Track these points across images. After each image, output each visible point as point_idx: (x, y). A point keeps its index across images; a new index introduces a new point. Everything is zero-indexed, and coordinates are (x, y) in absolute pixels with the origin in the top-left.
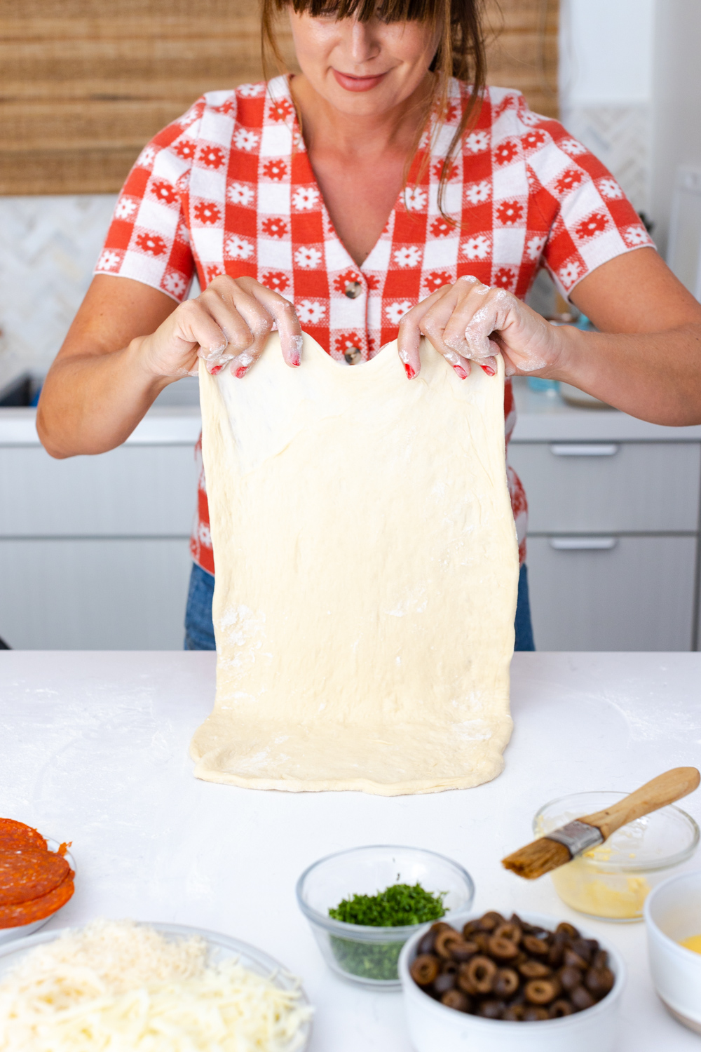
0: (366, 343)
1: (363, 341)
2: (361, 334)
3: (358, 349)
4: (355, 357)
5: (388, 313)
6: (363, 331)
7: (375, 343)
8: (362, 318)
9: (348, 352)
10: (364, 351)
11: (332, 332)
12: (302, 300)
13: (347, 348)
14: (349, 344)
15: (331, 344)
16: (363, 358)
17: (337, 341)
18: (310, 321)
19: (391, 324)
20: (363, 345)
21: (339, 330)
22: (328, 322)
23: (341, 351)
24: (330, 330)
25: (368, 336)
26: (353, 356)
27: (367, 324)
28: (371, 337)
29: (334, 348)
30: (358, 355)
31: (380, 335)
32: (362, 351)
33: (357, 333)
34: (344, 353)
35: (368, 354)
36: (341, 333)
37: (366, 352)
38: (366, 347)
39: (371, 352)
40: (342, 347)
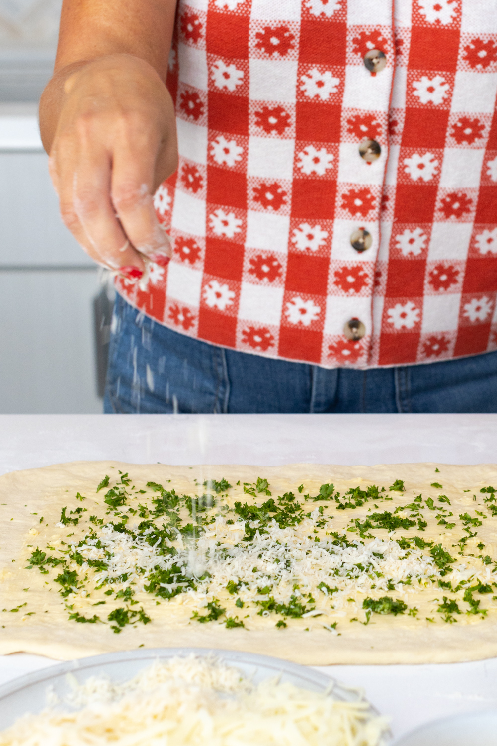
0: (392, 45)
1: (389, 42)
2: (386, 34)
3: (383, 54)
4: (378, 62)
5: (421, 8)
6: (389, 30)
7: (404, 46)
8: (388, 13)
9: (369, 55)
10: (390, 56)
11: (350, 29)
13: (368, 50)
14: (370, 45)
15: (348, 44)
16: (388, 64)
17: (355, 41)
18: (323, 14)
19: (425, 23)
20: (389, 47)
21: (359, 27)
22: (345, 15)
23: (359, 54)
24: (348, 27)
25: (395, 35)
26: (375, 61)
27: (394, 19)
28: (398, 37)
29: (352, 49)
30: (382, 61)
31: (410, 35)
32: (387, 56)
33: (382, 32)
34: (363, 56)
35: (395, 60)
36: (362, 31)
37: (393, 57)
38: (392, 51)
39: (398, 57)
40: (361, 48)
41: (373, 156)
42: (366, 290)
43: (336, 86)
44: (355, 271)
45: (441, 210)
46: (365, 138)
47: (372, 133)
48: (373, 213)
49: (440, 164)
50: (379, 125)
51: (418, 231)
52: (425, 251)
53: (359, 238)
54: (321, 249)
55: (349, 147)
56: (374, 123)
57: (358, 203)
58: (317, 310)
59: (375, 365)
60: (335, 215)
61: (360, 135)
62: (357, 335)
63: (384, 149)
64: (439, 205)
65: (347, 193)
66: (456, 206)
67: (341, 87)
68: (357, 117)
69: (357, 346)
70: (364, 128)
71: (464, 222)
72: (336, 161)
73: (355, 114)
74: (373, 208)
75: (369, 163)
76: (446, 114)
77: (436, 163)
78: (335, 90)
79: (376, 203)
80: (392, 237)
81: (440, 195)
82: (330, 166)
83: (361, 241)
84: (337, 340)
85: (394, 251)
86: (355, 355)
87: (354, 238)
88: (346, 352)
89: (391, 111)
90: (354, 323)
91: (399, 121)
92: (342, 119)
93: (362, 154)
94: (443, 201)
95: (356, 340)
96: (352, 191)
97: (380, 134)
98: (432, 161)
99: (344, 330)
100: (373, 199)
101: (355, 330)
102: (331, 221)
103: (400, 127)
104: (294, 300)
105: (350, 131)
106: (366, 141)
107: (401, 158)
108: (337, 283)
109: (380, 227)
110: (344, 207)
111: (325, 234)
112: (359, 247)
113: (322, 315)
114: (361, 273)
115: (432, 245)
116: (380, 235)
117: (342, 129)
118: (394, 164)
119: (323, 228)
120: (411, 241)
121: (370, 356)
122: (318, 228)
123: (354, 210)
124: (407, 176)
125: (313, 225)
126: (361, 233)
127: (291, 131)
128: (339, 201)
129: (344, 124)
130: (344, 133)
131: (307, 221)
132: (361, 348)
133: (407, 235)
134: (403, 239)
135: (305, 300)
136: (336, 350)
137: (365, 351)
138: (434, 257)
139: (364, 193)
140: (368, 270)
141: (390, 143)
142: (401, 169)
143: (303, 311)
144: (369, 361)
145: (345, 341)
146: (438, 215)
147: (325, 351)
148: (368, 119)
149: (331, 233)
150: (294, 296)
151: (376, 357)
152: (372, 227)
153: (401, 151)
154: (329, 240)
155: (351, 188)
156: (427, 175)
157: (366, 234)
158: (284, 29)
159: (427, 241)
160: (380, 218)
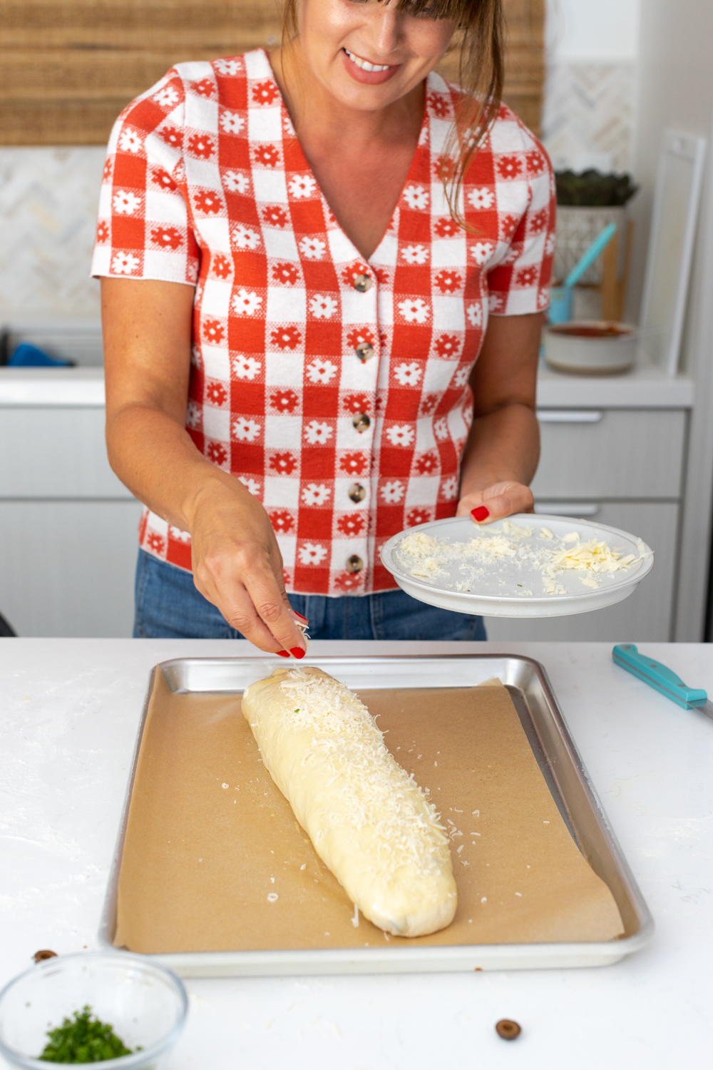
0: (378, 339)
1: (376, 336)
2: (373, 330)
3: (371, 346)
4: (367, 353)
5: (400, 310)
6: (375, 327)
7: (388, 339)
8: (373, 313)
9: (360, 347)
10: (376, 347)
11: (344, 328)
12: (314, 294)
13: (359, 343)
14: (360, 339)
15: (343, 339)
16: (375, 354)
17: (349, 336)
18: (323, 316)
19: (405, 321)
20: (375, 340)
21: (352, 325)
22: (340, 317)
23: (352, 347)
24: (343, 325)
25: (380, 331)
26: (365, 352)
27: (378, 318)
28: (383, 333)
29: (346, 343)
30: (370, 351)
31: (392, 331)
32: (375, 347)
33: (370, 329)
34: (355, 348)
35: (381, 350)
36: (354, 328)
37: (379, 348)
38: (378, 343)
39: (383, 348)
40: (354, 342)
41: (364, 427)
42: (363, 532)
43: (335, 373)
44: (354, 518)
45: (416, 468)
46: (358, 413)
47: (363, 408)
48: (366, 471)
49: (415, 433)
50: (368, 402)
51: (398, 483)
52: (403, 499)
53: (355, 492)
54: (326, 503)
55: (345, 421)
56: (365, 400)
57: (353, 464)
58: (325, 551)
59: (370, 592)
60: (335, 475)
61: (353, 410)
62: (357, 568)
63: (372, 420)
64: (414, 464)
65: (344, 457)
66: (428, 464)
67: (338, 373)
68: (352, 397)
69: (357, 577)
70: (357, 405)
71: (434, 476)
72: (334, 432)
73: (350, 394)
74: (365, 467)
75: (361, 432)
76: (419, 393)
77: (412, 433)
78: (334, 376)
79: (367, 463)
80: (379, 489)
81: (416, 457)
82: (330, 436)
83: (357, 493)
84: (341, 573)
85: (380, 500)
86: (356, 584)
87: (352, 492)
88: (348, 583)
89: (378, 391)
90: (354, 559)
91: (383, 399)
92: (339, 398)
93: (355, 425)
94: (418, 461)
95: (356, 572)
96: (348, 456)
97: (369, 409)
98: (409, 431)
99: (347, 565)
100: (365, 460)
101: (355, 564)
102: (332, 480)
103: (384, 404)
104: (305, 545)
105: (345, 408)
106: (358, 415)
107: (385, 428)
108: (340, 529)
109: (371, 481)
110: (342, 468)
111: (328, 491)
112: (355, 499)
113: (329, 556)
114: (359, 519)
115: (408, 494)
116: (371, 488)
117: (339, 407)
118: (380, 432)
119: (327, 486)
120: (392, 491)
121: (367, 585)
122: (322, 486)
123: (350, 470)
124: (389, 442)
125: (318, 485)
126: (356, 487)
127: (299, 409)
128: (338, 464)
129: (341, 403)
130: (341, 410)
131: (314, 482)
132: (360, 578)
133: (389, 486)
134: (386, 489)
135: (314, 545)
136: (340, 582)
137: (363, 581)
138: (410, 504)
139: (357, 456)
140: (364, 516)
141: (377, 416)
142: (384, 437)
143: (313, 554)
144: (366, 589)
145: (348, 574)
146: (413, 471)
147: (332, 583)
148: (360, 398)
149: (333, 490)
150: (306, 542)
151: (371, 585)
152: (365, 482)
153: (385, 422)
154: (332, 496)
155: (347, 453)
156: (405, 442)
157: (360, 488)
158: (293, 329)
159: (405, 491)
160: (371, 475)
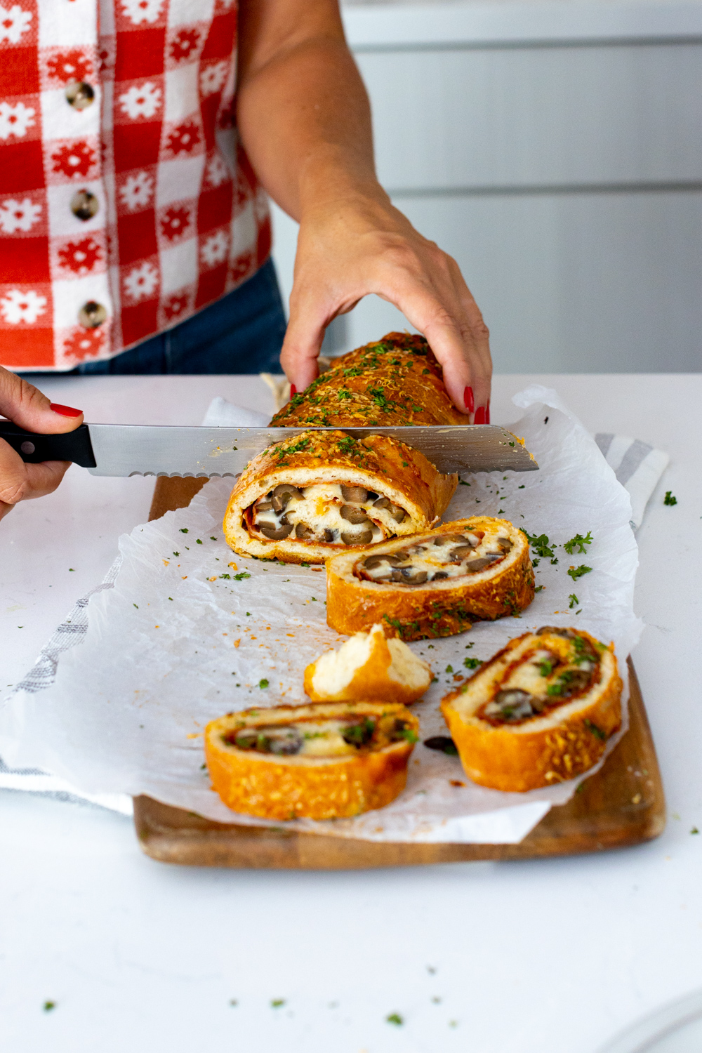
41: (85, 101)
42: (99, 265)
43: (29, 23)
44: (84, 245)
45: (168, 147)
46: (72, 80)
47: (80, 72)
48: (94, 170)
49: (163, 93)
50: (88, 62)
51: (142, 175)
52: (152, 198)
53: (81, 204)
54: (35, 227)
55: (52, 95)
56: (81, 60)
57: (74, 161)
58: (42, 301)
59: (120, 350)
60: (46, 182)
61: (65, 77)
62: (97, 320)
63: (97, 89)
64: (165, 142)
65: (58, 152)
66: (186, 139)
67: (34, 22)
68: (60, 57)
69: (97, 334)
70: (69, 69)
71: (196, 155)
72: (38, 116)
73: (56, 52)
74: (93, 163)
75: (80, 110)
76: (163, 31)
77: (158, 93)
78: (28, 28)
79: (95, 157)
80: (117, 191)
81: (167, 131)
82: (32, 123)
83: (85, 206)
84: (73, 331)
85: (120, 207)
86: (96, 345)
87: (77, 205)
88: (85, 344)
89: (101, 39)
90: (92, 307)
91: (108, 51)
92: (40, 62)
93: (71, 101)
94: (171, 137)
95: (96, 326)
96: (64, 149)
97: (90, 72)
98: (153, 91)
99: (80, 317)
100: (92, 152)
101: (93, 315)
102: (42, 191)
103: (112, 58)
104: (10, 294)
105: (51, 75)
106: (72, 87)
107: (116, 95)
108: (63, 265)
109: (104, 184)
110: (56, 169)
111: (38, 208)
112: (83, 215)
113: (49, 307)
114: (92, 246)
115: (159, 189)
116: (106, 193)
117: (40, 75)
118: (110, 105)
119: (34, 201)
120: (137, 190)
121: (112, 340)
122: (27, 202)
123: (69, 171)
124: (125, 115)
125: (20, 200)
126: (82, 197)
128: (49, 164)
129: (43, 68)
130: (44, 80)
131: (12, 197)
132: (103, 334)
133: (131, 183)
134: (128, 190)
135: (24, 292)
136: (73, 346)
137: (106, 339)
138: (164, 201)
139: (79, 148)
140: (100, 241)
141: (102, 80)
142: (117, 111)
143: (24, 306)
144: (112, 348)
145: (83, 331)
146: (163, 153)
147: (59, 348)
148: (74, 57)
149: (45, 206)
150: (10, 289)
151: (119, 340)
152: (95, 187)
153: (115, 87)
154: (44, 216)
155: (61, 145)
156: (148, 111)
157: (89, 197)
159: (153, 186)
160: (102, 174)
